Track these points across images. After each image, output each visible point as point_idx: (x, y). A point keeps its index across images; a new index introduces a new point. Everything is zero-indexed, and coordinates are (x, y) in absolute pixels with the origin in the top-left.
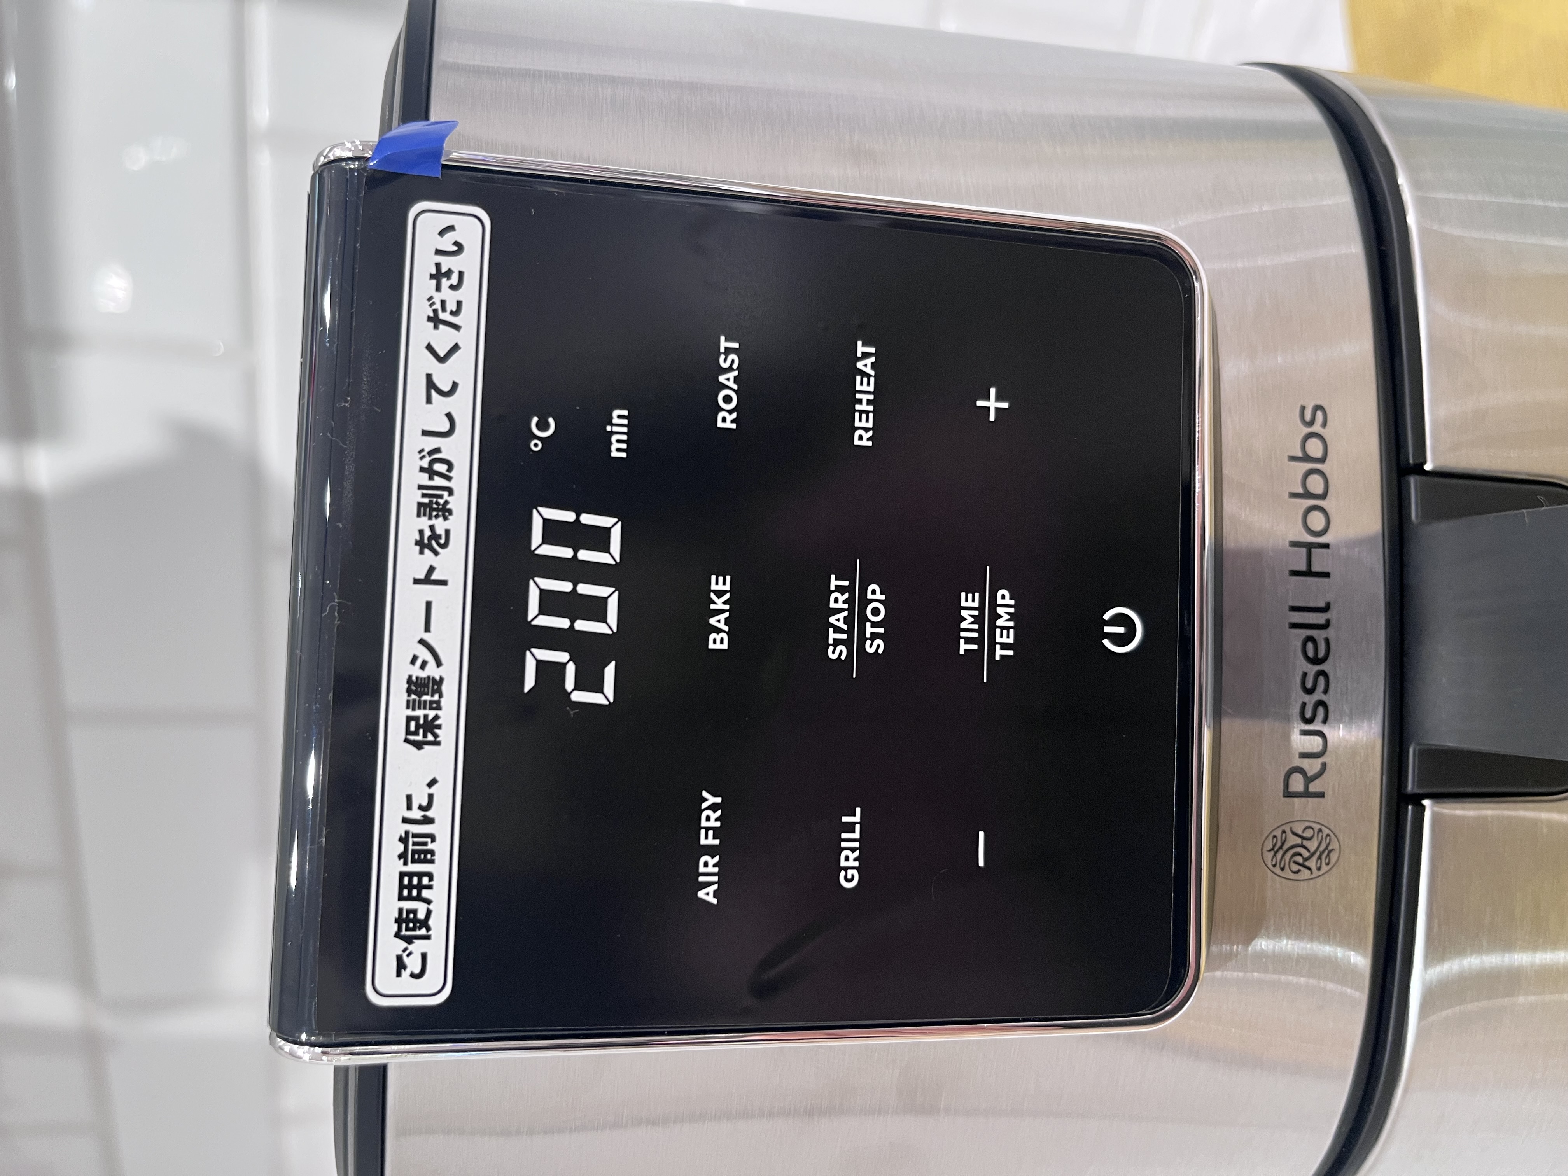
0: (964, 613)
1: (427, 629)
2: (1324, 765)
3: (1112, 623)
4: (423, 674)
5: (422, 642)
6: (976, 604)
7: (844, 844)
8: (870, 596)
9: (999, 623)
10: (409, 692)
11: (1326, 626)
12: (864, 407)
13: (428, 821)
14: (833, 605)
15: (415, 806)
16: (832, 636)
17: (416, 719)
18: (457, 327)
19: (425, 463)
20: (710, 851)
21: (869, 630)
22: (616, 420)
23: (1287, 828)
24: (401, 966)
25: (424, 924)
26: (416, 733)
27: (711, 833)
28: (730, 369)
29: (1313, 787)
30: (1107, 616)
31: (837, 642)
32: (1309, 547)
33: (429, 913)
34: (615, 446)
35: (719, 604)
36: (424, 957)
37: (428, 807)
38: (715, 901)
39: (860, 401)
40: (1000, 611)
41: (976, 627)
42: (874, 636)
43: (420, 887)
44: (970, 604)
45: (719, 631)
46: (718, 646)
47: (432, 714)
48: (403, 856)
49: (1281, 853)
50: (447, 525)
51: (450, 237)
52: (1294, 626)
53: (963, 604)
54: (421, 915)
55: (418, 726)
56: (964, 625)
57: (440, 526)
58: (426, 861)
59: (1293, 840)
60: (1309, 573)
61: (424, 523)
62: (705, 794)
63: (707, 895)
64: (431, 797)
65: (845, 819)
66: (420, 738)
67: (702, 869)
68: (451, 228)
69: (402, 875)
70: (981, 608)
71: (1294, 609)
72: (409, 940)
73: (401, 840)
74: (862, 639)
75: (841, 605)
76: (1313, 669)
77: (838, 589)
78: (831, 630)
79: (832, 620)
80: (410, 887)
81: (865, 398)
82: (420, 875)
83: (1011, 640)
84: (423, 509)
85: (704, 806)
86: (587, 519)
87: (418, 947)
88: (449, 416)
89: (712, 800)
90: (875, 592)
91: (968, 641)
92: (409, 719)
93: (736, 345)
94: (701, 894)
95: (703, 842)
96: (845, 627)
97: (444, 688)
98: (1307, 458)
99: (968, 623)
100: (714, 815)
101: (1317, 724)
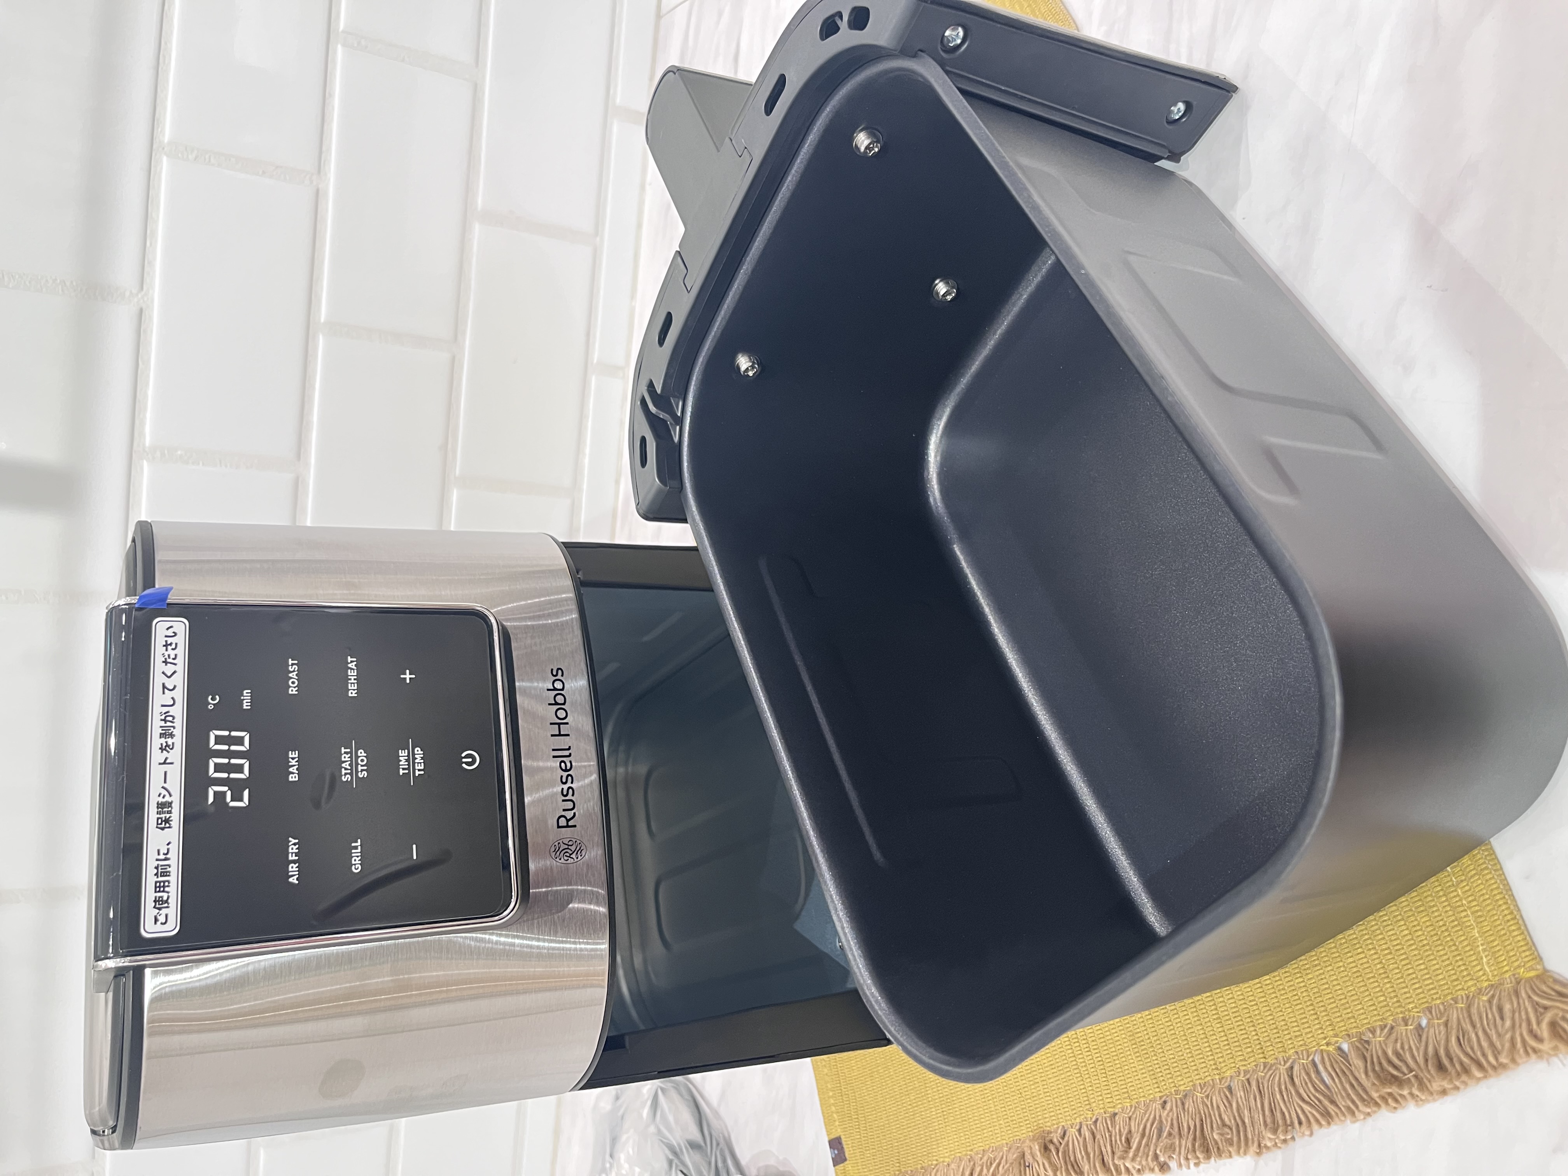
0: (401, 758)
1: (165, 782)
2: (575, 813)
3: (466, 757)
4: (164, 800)
5: (163, 787)
6: (406, 754)
7: (353, 855)
8: (359, 755)
9: (416, 761)
10: (158, 808)
11: (570, 755)
12: (353, 681)
13: (166, 859)
14: (343, 759)
15: (161, 853)
16: (343, 771)
17: (161, 818)
18: (175, 664)
19: (163, 717)
20: (294, 862)
21: (360, 768)
22: (245, 694)
23: (560, 842)
24: (156, 920)
25: (167, 902)
26: (161, 824)
27: (294, 855)
28: (294, 671)
29: (570, 823)
30: (463, 755)
31: (346, 774)
32: (559, 724)
33: (168, 897)
34: (245, 704)
35: (293, 762)
36: (166, 916)
37: (167, 854)
38: (297, 882)
39: (350, 679)
40: (416, 756)
41: (407, 763)
42: (362, 771)
43: (164, 887)
44: (403, 754)
45: (293, 773)
46: (294, 779)
47: (168, 816)
48: (156, 874)
49: (558, 853)
50: (173, 740)
51: (171, 630)
52: (554, 757)
53: (400, 755)
54: (165, 898)
55: (162, 821)
56: (401, 763)
57: (170, 741)
58: (166, 876)
59: (563, 847)
60: (560, 735)
61: (163, 741)
62: (290, 839)
63: (293, 880)
64: (168, 850)
65: (353, 844)
66: (163, 826)
67: (290, 869)
68: (171, 627)
69: (156, 882)
70: (408, 756)
71: (554, 750)
72: (160, 909)
73: (156, 868)
74: (357, 772)
75: (347, 759)
76: (565, 774)
77: (345, 753)
78: (343, 769)
79: (343, 765)
80: (160, 887)
81: (353, 678)
82: (164, 882)
83: (422, 768)
84: (162, 735)
85: (290, 844)
86: (234, 734)
87: (164, 911)
88: (173, 698)
89: (294, 841)
90: (361, 753)
91: (404, 769)
92: (158, 819)
93: (296, 662)
94: (291, 880)
95: (290, 858)
96: (349, 768)
97: (173, 805)
98: (555, 689)
99: (403, 762)
100: (295, 847)
101: (569, 797)
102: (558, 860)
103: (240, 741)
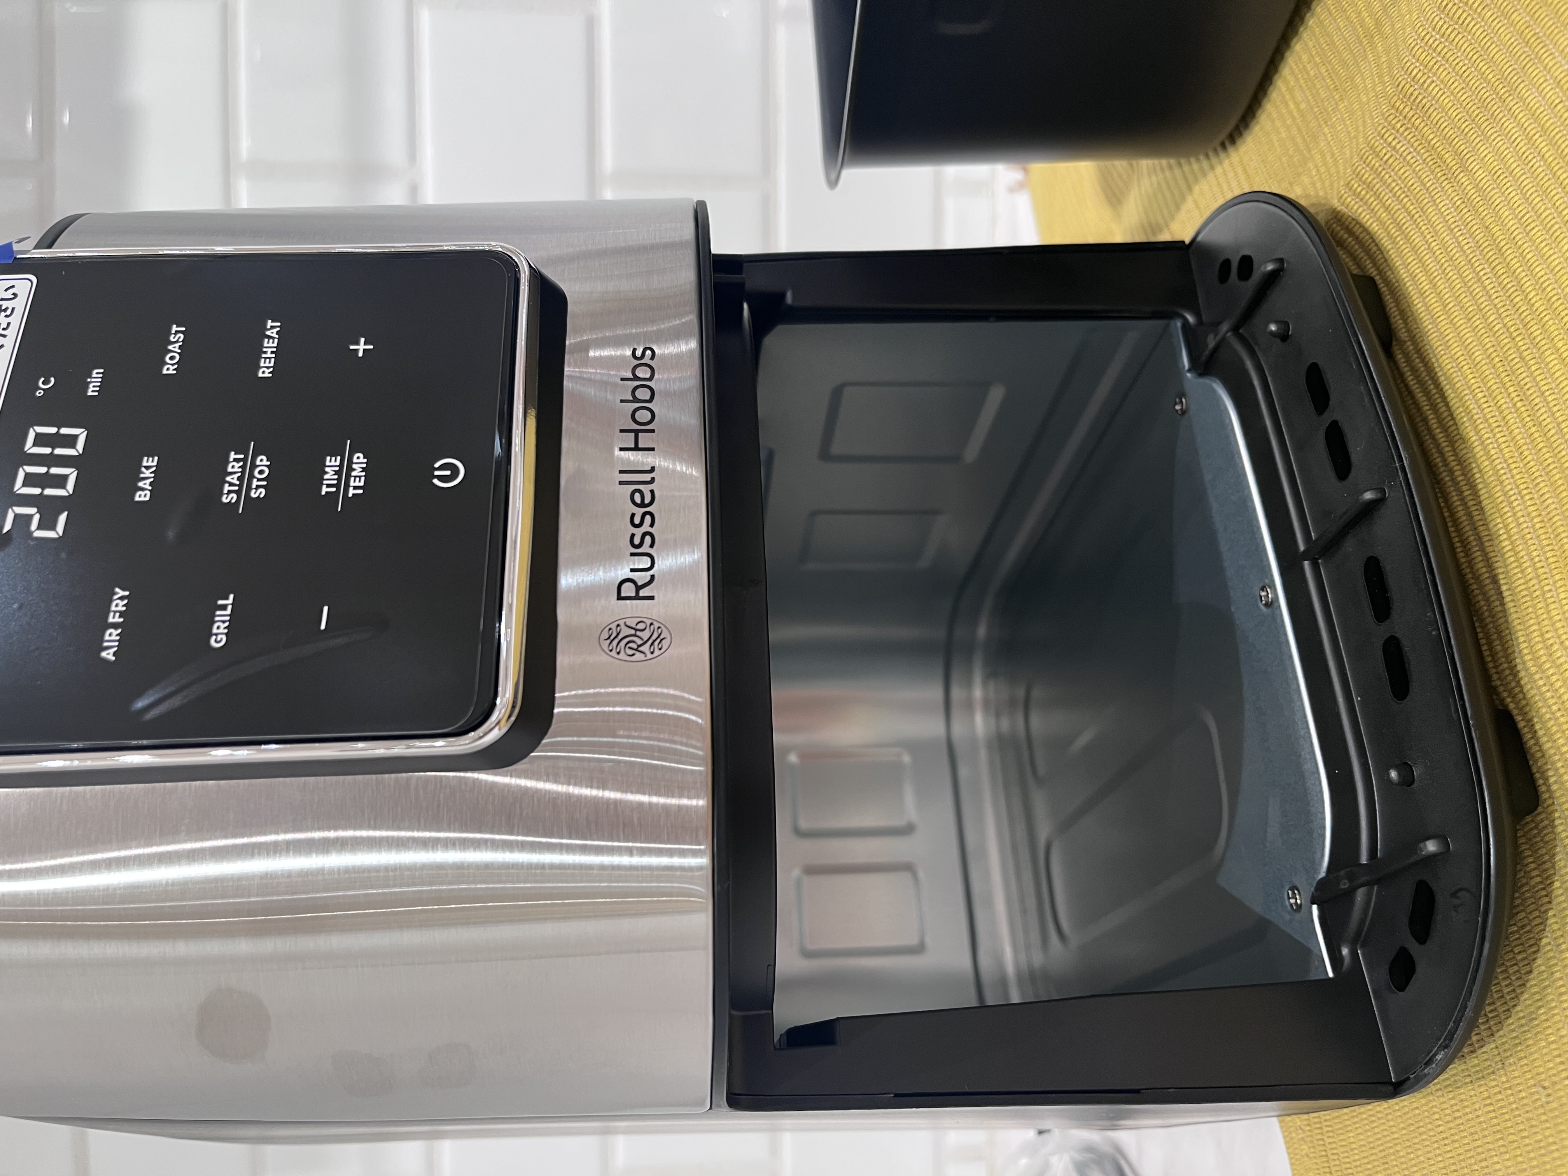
0: (327, 469)
2: (653, 577)
3: (441, 468)
6: (338, 463)
7: (217, 619)
8: (258, 463)
9: (354, 474)
11: (652, 482)
12: (269, 355)
14: (230, 470)
16: (227, 488)
20: (115, 626)
21: (255, 483)
22: (94, 375)
23: (621, 623)
27: (118, 614)
28: (177, 342)
29: (642, 593)
30: (437, 465)
31: (229, 492)
32: (636, 432)
34: (91, 389)
35: (147, 473)
38: (113, 658)
39: (265, 353)
40: (354, 466)
41: (336, 477)
42: (258, 487)
44: (333, 463)
45: (143, 489)
46: (142, 499)
51: (12, 291)
52: (621, 483)
53: (328, 463)
56: (326, 477)
59: (626, 631)
60: (636, 448)
62: (117, 590)
63: (108, 655)
65: (220, 602)
67: (107, 638)
68: (13, 287)
70: (341, 466)
71: (621, 472)
74: (249, 488)
75: (236, 470)
76: (639, 511)
77: (235, 460)
78: (227, 485)
79: (228, 479)
81: (269, 350)
83: (362, 484)
85: (116, 597)
86: (64, 431)
89: (121, 593)
90: (262, 461)
91: (328, 486)
93: (183, 329)
94: (104, 654)
95: (111, 620)
96: (238, 483)
98: (636, 378)
99: (330, 475)
100: (121, 603)
101: (645, 549)
102: (614, 653)
103: (71, 441)
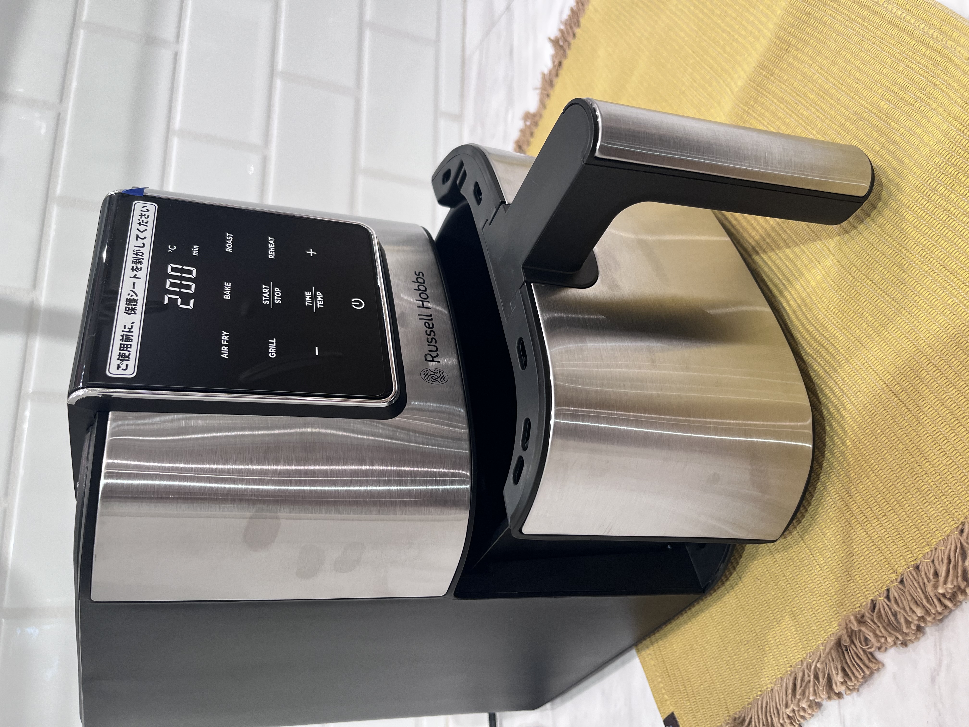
0: (306, 296)
1: (134, 288)
2: (438, 354)
3: (355, 302)
4: (132, 298)
5: (132, 291)
6: (310, 295)
7: (270, 347)
9: (318, 299)
10: (127, 301)
11: (432, 320)
13: (130, 332)
14: (264, 291)
15: (127, 327)
16: (264, 298)
17: (129, 307)
18: (147, 226)
19: (135, 253)
20: (225, 345)
21: (276, 298)
22: (195, 248)
24: (119, 367)
25: (128, 357)
26: (128, 311)
27: (225, 341)
28: (230, 240)
29: (435, 359)
30: (353, 300)
31: (266, 300)
32: (422, 301)
33: (129, 354)
34: (194, 253)
35: (227, 289)
36: (127, 365)
37: (132, 328)
38: (227, 358)
39: (270, 249)
40: (318, 297)
42: (277, 300)
43: (127, 348)
44: (308, 294)
45: (227, 295)
46: (227, 298)
47: (134, 307)
48: (122, 340)
49: (427, 376)
50: (141, 266)
51: (146, 208)
52: (420, 319)
53: (306, 294)
54: (127, 354)
55: (129, 309)
57: (139, 266)
58: (129, 341)
59: (430, 373)
60: (423, 307)
61: (134, 265)
62: (223, 332)
63: (225, 356)
64: (132, 326)
65: (270, 341)
66: (130, 312)
67: (222, 349)
68: (146, 206)
69: (121, 344)
70: (312, 296)
71: (419, 315)
72: (122, 361)
73: (121, 336)
74: (274, 299)
75: (266, 292)
76: (429, 330)
77: (266, 288)
79: (264, 295)
80: (123, 347)
82: (127, 345)
83: (322, 303)
84: (133, 262)
85: (223, 334)
86: (185, 268)
87: (125, 363)
88: (143, 243)
89: (225, 333)
90: (278, 290)
92: (126, 307)
93: (232, 235)
94: (222, 356)
95: (223, 343)
96: (268, 297)
97: (138, 301)
99: (308, 298)
100: (226, 337)
101: (433, 343)
102: (427, 380)
103: (190, 272)
